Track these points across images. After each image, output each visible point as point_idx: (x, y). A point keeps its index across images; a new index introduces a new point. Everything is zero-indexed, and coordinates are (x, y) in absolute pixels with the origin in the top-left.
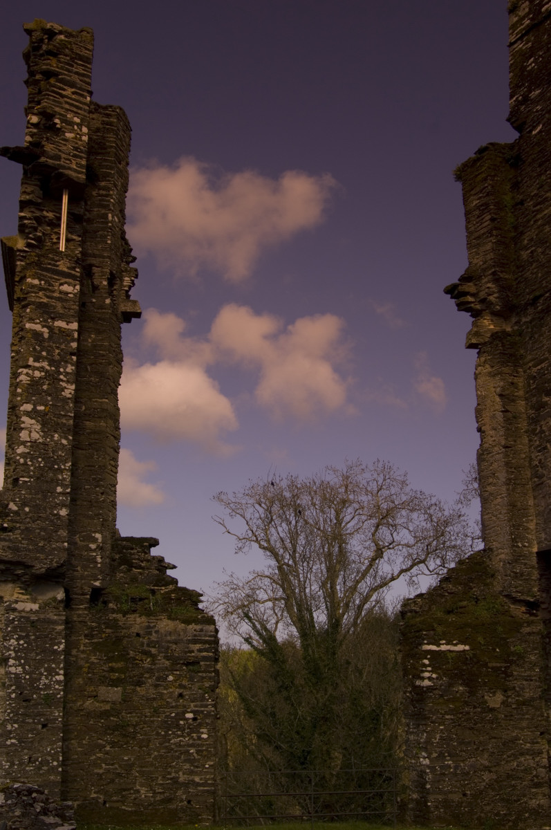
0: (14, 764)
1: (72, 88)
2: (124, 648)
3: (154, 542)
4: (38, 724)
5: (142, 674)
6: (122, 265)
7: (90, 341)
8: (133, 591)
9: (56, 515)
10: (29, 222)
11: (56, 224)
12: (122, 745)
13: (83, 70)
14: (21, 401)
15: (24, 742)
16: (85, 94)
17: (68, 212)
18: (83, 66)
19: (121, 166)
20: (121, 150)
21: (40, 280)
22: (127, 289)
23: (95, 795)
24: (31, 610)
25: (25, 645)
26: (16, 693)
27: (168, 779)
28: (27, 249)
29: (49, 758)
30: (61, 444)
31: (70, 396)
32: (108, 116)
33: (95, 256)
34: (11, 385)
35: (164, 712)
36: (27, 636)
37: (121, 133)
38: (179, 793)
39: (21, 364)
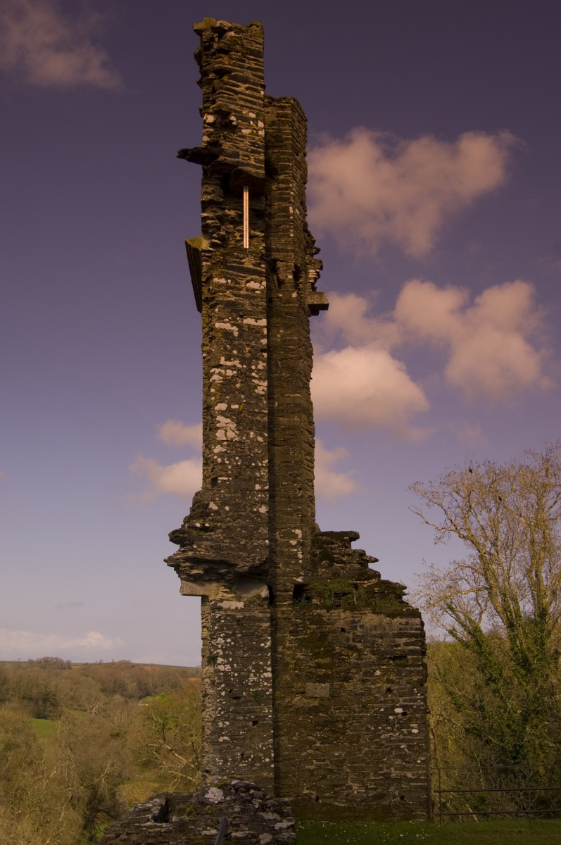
0: (227, 761)
1: (245, 84)
2: (330, 643)
3: (355, 536)
4: (248, 721)
5: (349, 670)
6: (307, 258)
7: (279, 336)
8: (336, 586)
9: (255, 513)
10: (212, 221)
11: (238, 221)
12: (332, 741)
13: (255, 64)
14: (215, 400)
15: (235, 739)
16: (259, 88)
17: (250, 209)
18: (254, 60)
19: (298, 158)
20: (297, 141)
21: (227, 279)
22: (312, 281)
23: (308, 791)
24: (237, 608)
25: (232, 643)
26: (226, 691)
27: (380, 775)
28: (211, 249)
29: (261, 755)
30: (257, 441)
31: (263, 393)
32: (282, 108)
33: (278, 250)
34: (205, 386)
35: (373, 708)
36: (234, 634)
37: (297, 124)
38: (392, 789)
39: (212, 364)
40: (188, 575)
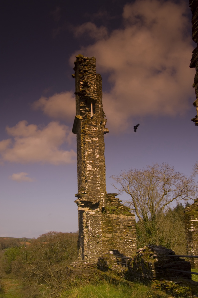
1: (91, 74)
2: (112, 223)
3: (116, 195)
4: (96, 242)
5: (117, 230)
6: (103, 119)
8: (112, 208)
9: (97, 189)
10: (83, 112)
11: (90, 111)
14: (86, 160)
15: (94, 247)
16: (95, 75)
18: (94, 68)
20: (100, 86)
21: (88, 128)
22: (104, 125)
24: (93, 214)
25: (92, 223)
26: (91, 235)
28: (83, 119)
30: (97, 170)
31: (98, 158)
35: (123, 240)
36: (92, 220)
37: (100, 81)
39: (85, 150)
40: (80, 205)
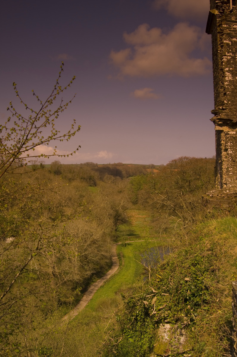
11: (228, 3)
14: (224, 67)
15: (234, 174)
21: (227, 25)
24: (233, 134)
25: (232, 145)
26: (231, 159)
28: (220, 14)
36: (233, 142)
39: (223, 55)
40: (218, 124)
